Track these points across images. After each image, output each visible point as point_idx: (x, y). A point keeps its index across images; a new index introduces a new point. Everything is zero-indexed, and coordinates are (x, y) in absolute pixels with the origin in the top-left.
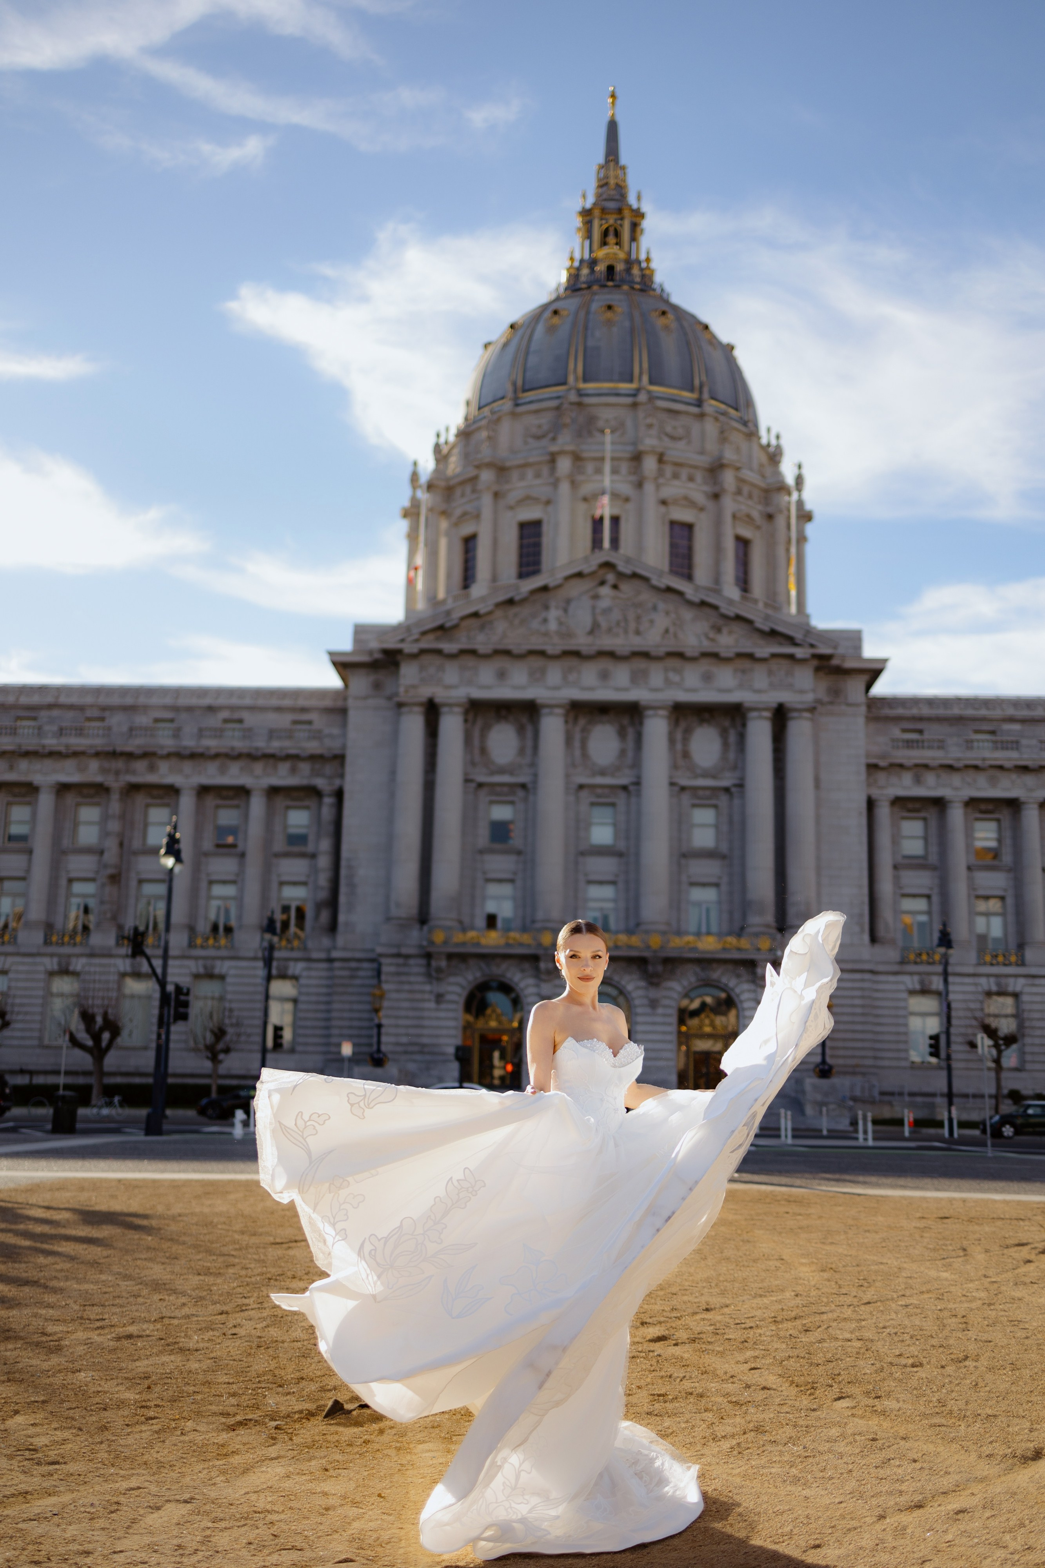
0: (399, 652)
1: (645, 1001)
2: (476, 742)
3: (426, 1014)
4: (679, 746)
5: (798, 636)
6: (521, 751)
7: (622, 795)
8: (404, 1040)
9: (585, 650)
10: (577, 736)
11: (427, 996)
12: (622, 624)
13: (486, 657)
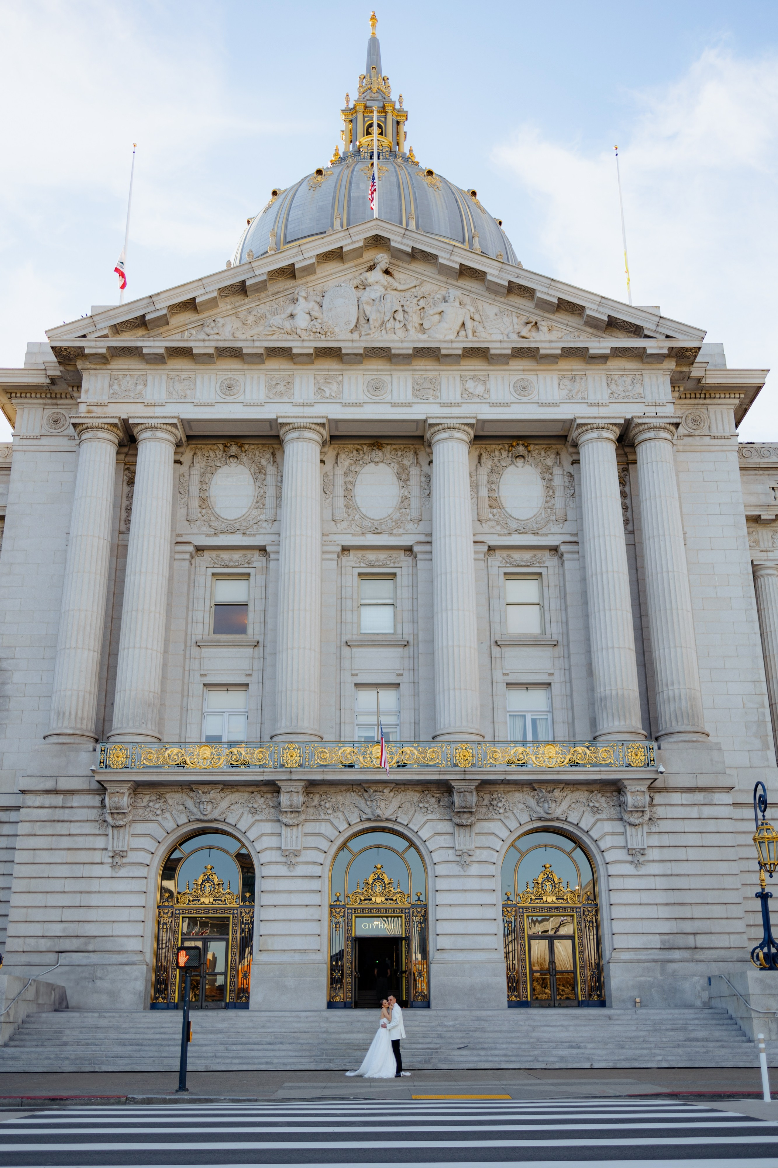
0: (80, 353)
1: (451, 855)
2: (194, 491)
3: (95, 885)
4: (484, 492)
5: (649, 326)
6: (260, 502)
7: (405, 561)
8: (57, 930)
9: (347, 348)
10: (340, 481)
11: (97, 857)
12: (399, 316)
13: (206, 359)
